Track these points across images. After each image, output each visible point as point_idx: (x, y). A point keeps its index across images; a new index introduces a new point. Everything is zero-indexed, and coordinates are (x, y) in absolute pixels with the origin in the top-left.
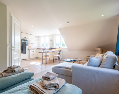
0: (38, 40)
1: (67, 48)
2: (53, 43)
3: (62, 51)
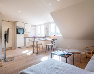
0: (35, 29)
1: (62, 36)
2: (48, 31)
3: (57, 39)
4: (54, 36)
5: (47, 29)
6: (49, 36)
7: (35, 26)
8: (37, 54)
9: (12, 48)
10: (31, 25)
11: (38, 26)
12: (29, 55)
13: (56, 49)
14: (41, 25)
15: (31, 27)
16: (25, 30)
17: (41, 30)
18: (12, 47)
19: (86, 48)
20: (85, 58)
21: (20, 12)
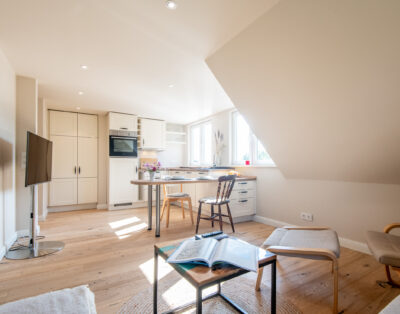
0: (184, 138)
1: (274, 166)
2: (224, 146)
3: (255, 179)
4: (248, 163)
5: (220, 136)
6: (230, 166)
7: (184, 127)
8: (158, 236)
9: (99, 207)
10: (168, 124)
11: (192, 125)
12: (121, 238)
13: (251, 221)
14: (202, 122)
15: (167, 130)
16: (140, 142)
17: (202, 141)
18: (97, 204)
19: (387, 232)
20: (380, 283)
21: (84, 67)
